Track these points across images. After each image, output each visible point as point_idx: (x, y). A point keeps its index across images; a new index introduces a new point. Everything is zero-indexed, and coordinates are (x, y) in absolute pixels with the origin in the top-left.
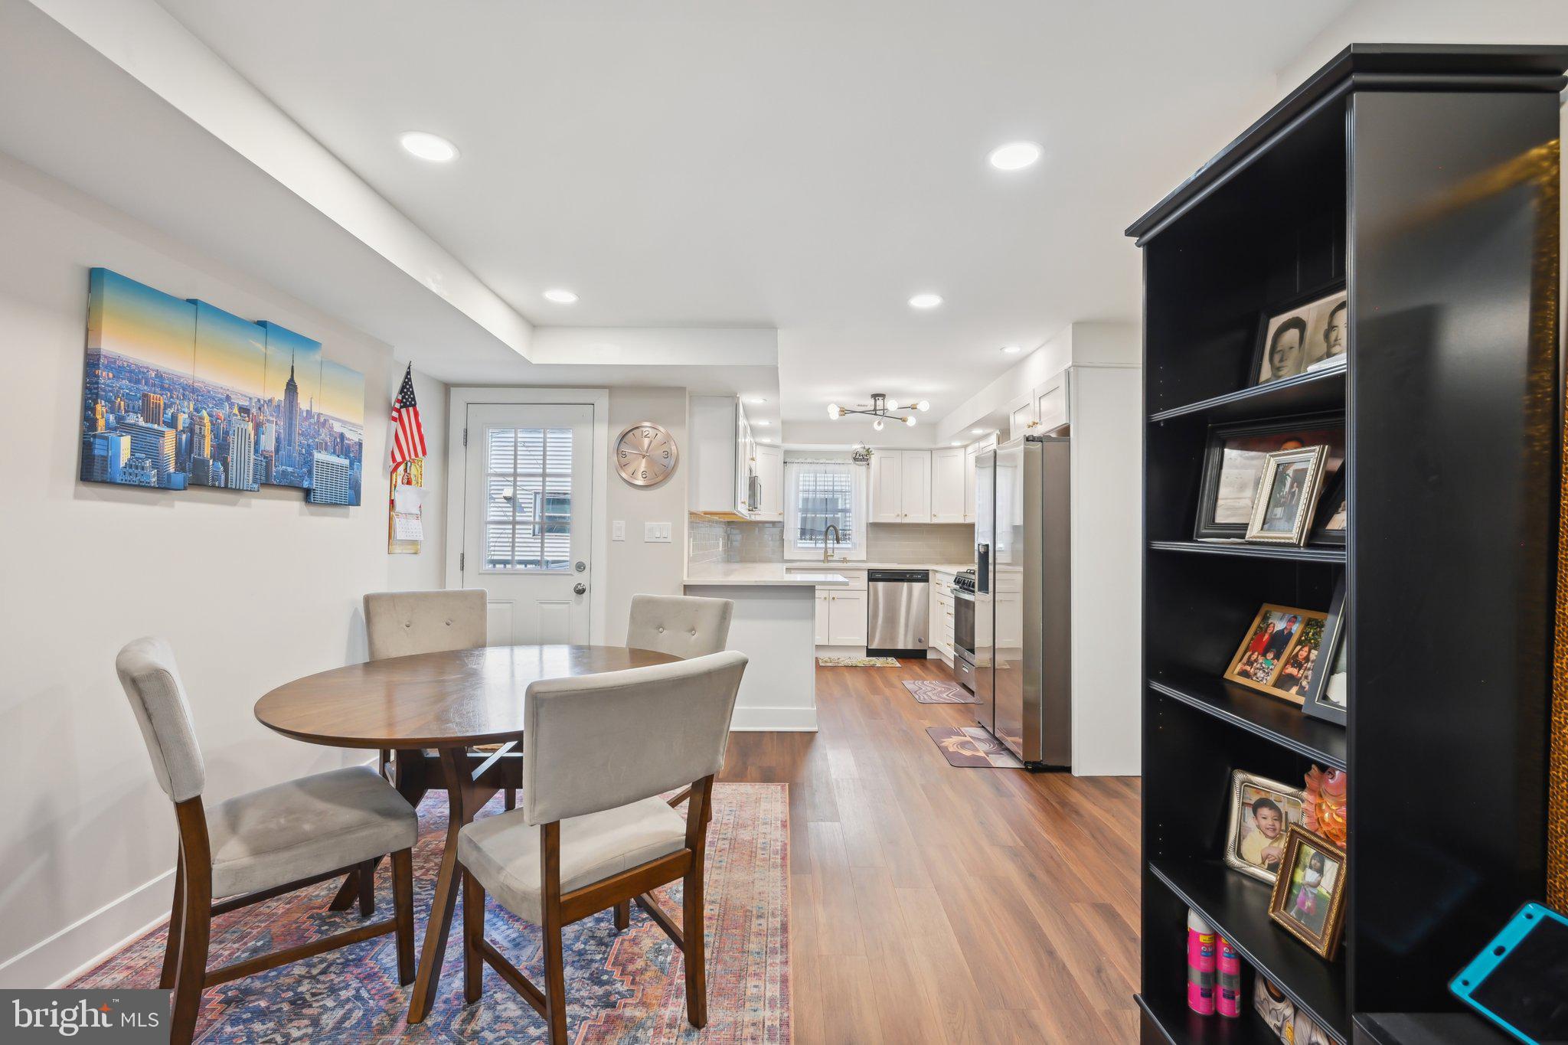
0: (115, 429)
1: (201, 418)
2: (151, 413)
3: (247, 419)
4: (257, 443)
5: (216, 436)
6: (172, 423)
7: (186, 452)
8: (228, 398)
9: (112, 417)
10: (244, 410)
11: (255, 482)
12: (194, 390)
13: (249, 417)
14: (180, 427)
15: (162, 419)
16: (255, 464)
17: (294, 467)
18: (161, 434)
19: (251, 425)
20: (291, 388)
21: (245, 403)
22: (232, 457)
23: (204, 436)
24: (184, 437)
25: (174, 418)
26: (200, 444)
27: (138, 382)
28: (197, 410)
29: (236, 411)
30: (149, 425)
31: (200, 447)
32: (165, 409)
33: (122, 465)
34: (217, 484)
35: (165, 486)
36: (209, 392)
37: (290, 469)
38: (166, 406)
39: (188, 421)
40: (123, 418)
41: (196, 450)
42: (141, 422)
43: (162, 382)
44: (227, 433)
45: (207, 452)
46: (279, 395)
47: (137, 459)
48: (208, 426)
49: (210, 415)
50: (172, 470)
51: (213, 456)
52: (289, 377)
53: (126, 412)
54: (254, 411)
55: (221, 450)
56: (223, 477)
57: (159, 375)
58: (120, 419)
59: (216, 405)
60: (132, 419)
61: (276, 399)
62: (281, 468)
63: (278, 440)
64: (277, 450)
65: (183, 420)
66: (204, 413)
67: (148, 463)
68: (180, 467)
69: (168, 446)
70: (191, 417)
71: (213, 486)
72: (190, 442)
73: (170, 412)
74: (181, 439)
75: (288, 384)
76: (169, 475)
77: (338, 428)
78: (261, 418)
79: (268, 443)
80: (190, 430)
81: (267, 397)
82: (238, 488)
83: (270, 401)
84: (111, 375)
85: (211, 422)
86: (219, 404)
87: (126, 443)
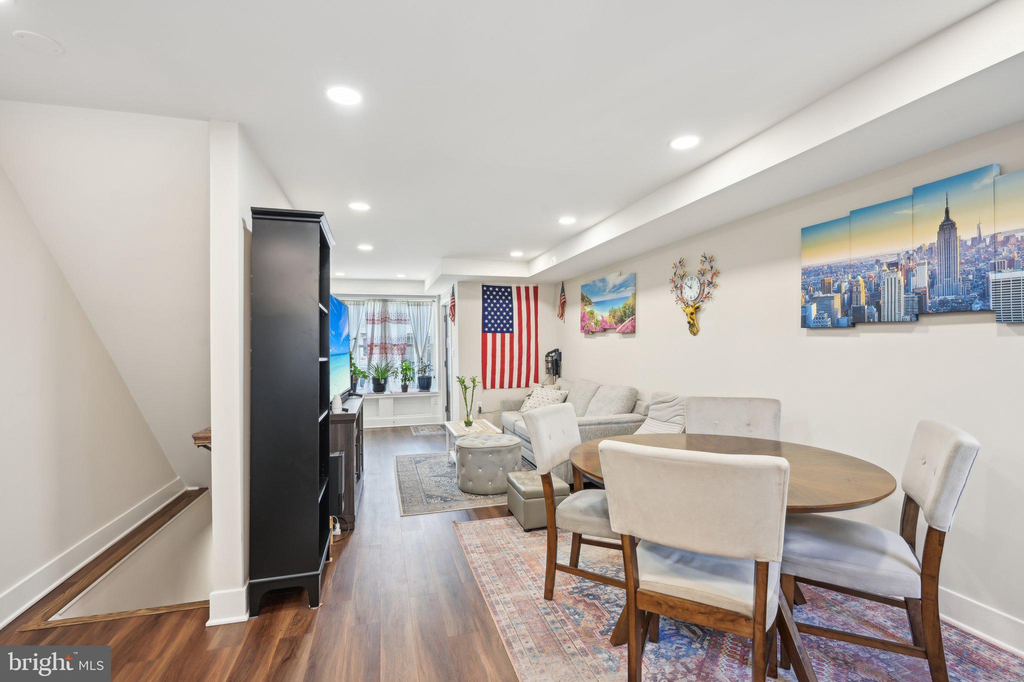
0: (809, 302)
1: (858, 281)
2: (826, 288)
3: (896, 270)
4: (907, 285)
5: (869, 290)
6: (838, 291)
7: (846, 307)
8: (877, 261)
9: (807, 297)
10: (893, 265)
11: (906, 313)
12: (851, 266)
13: (897, 268)
14: (843, 291)
15: (832, 290)
16: (906, 301)
17: (957, 294)
18: (832, 298)
19: (900, 273)
20: (948, 226)
21: (894, 259)
22: (884, 300)
23: (860, 292)
24: (846, 296)
25: (840, 287)
26: (857, 297)
27: (819, 274)
28: (854, 278)
29: (885, 267)
30: (825, 295)
31: (857, 300)
32: (833, 284)
33: (813, 318)
34: (871, 320)
35: (836, 325)
36: (862, 263)
37: (950, 298)
38: (834, 282)
39: (848, 286)
40: (812, 295)
41: (854, 302)
42: (821, 295)
43: (832, 270)
44: (878, 285)
45: (863, 301)
47: (820, 314)
48: (862, 284)
49: (864, 278)
50: (839, 316)
51: (868, 303)
52: (942, 218)
53: (813, 292)
54: (903, 262)
55: (875, 298)
56: (876, 315)
57: (830, 267)
58: (811, 296)
59: (868, 270)
60: (817, 294)
61: (927, 244)
62: (937, 299)
63: (932, 277)
64: (932, 285)
65: (845, 286)
66: (859, 278)
67: (826, 315)
68: (845, 313)
69: (837, 304)
70: (850, 283)
71: (869, 322)
72: (851, 298)
73: (836, 285)
74: (844, 298)
75: (942, 227)
76: (838, 320)
78: (911, 264)
79: (921, 280)
80: (850, 291)
81: (916, 246)
82: (890, 320)
83: (921, 248)
84: (806, 277)
85: (865, 282)
86: (871, 267)
87: (814, 307)
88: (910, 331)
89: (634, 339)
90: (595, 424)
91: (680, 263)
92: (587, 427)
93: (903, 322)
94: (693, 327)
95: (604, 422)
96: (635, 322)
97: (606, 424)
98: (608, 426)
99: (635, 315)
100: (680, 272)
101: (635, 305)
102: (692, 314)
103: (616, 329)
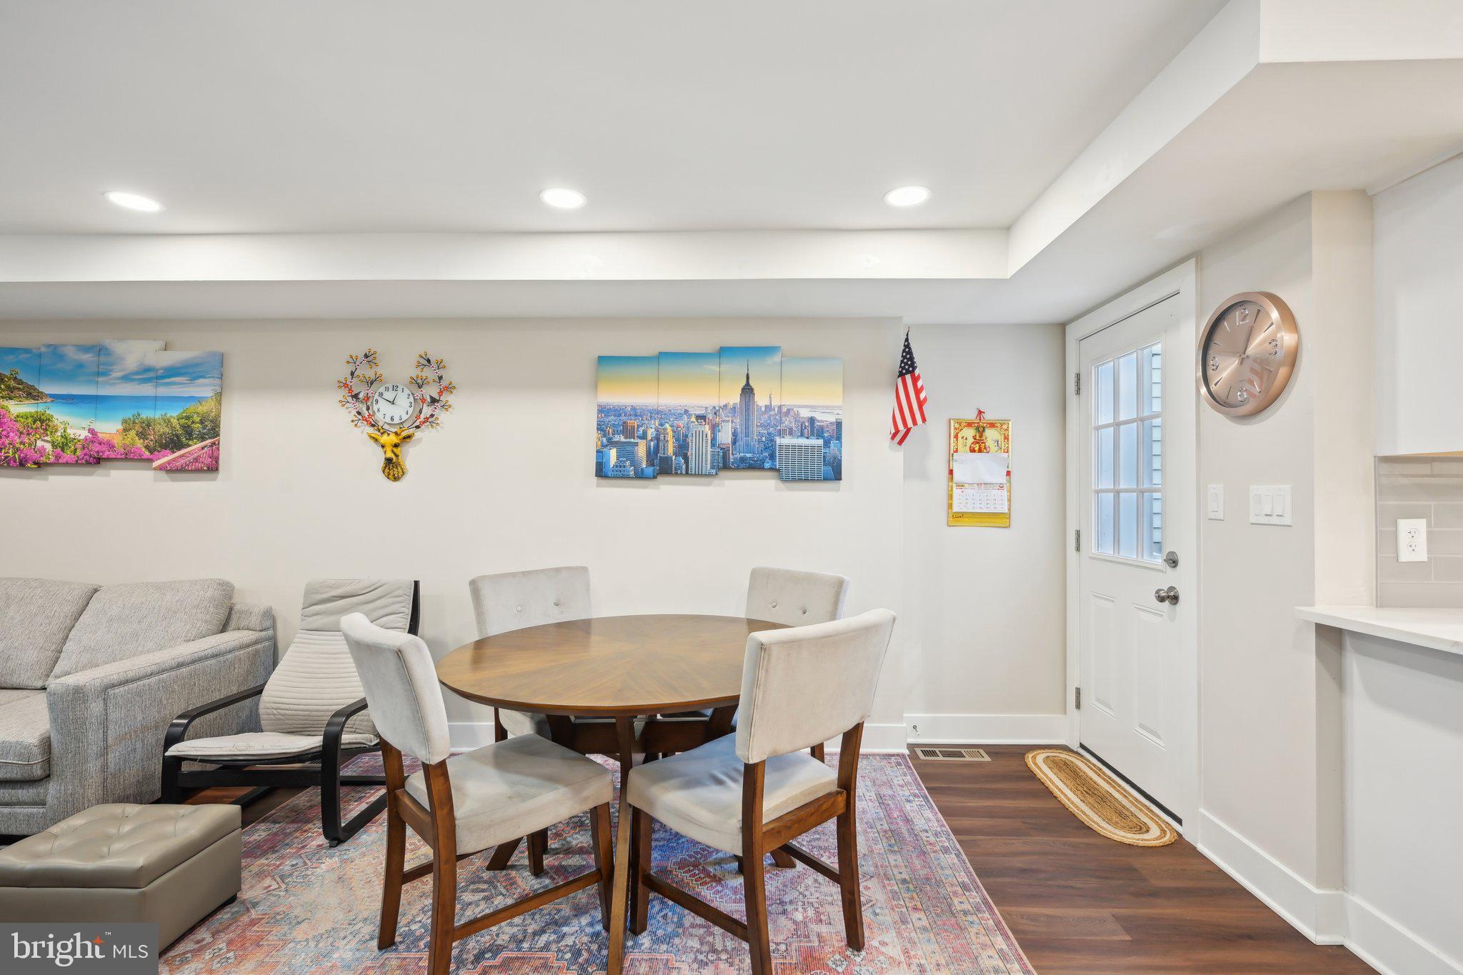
0: (607, 446)
1: (665, 429)
2: (628, 431)
3: (704, 423)
4: (714, 439)
5: (677, 440)
6: (644, 437)
7: (652, 456)
8: (686, 411)
9: (604, 440)
10: (701, 418)
11: (712, 467)
12: (658, 412)
13: (705, 421)
14: (649, 438)
15: (636, 435)
16: (713, 456)
17: (754, 453)
18: (636, 444)
19: (707, 427)
20: (748, 391)
21: (702, 412)
22: (691, 452)
23: (668, 441)
24: (652, 443)
25: (645, 433)
26: (664, 446)
27: (620, 415)
28: (661, 425)
29: (693, 419)
30: (628, 440)
31: (664, 449)
32: (638, 428)
33: (611, 466)
34: (679, 472)
35: (640, 476)
36: (670, 411)
37: (749, 455)
38: (638, 426)
39: (655, 433)
40: (611, 439)
41: (661, 451)
42: (623, 439)
43: (636, 412)
44: (687, 436)
45: (670, 450)
46: (734, 398)
47: (621, 461)
48: (671, 434)
49: (671, 426)
50: (644, 466)
51: (675, 454)
52: (744, 383)
53: (613, 434)
54: (710, 416)
55: (682, 449)
56: (684, 467)
57: (634, 408)
58: (609, 440)
59: (676, 418)
60: (617, 438)
61: (731, 403)
62: (738, 456)
63: (735, 434)
64: (734, 442)
65: (651, 433)
66: (667, 426)
67: (628, 463)
68: (651, 463)
69: (641, 451)
70: (657, 430)
71: (676, 473)
72: (657, 446)
73: (641, 430)
74: (650, 446)
75: (743, 389)
76: (642, 469)
77: (805, 414)
78: (717, 420)
79: (725, 437)
80: (657, 438)
81: (722, 404)
82: (697, 473)
83: (726, 406)
84: (603, 415)
85: (674, 431)
86: (679, 416)
87: (613, 453)
88: (709, 485)
89: (214, 482)
90: (172, 669)
91: (366, 356)
92: (154, 679)
93: (709, 475)
94: (392, 468)
95: (188, 659)
96: (218, 449)
97: (193, 662)
98: (197, 666)
99: (218, 435)
100: (366, 371)
101: (218, 416)
102: (396, 446)
103: (151, 460)
